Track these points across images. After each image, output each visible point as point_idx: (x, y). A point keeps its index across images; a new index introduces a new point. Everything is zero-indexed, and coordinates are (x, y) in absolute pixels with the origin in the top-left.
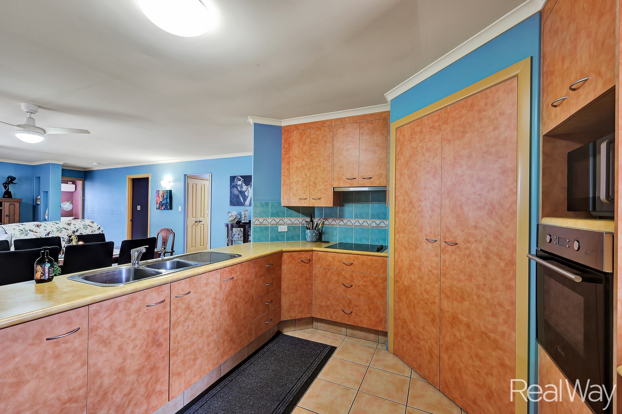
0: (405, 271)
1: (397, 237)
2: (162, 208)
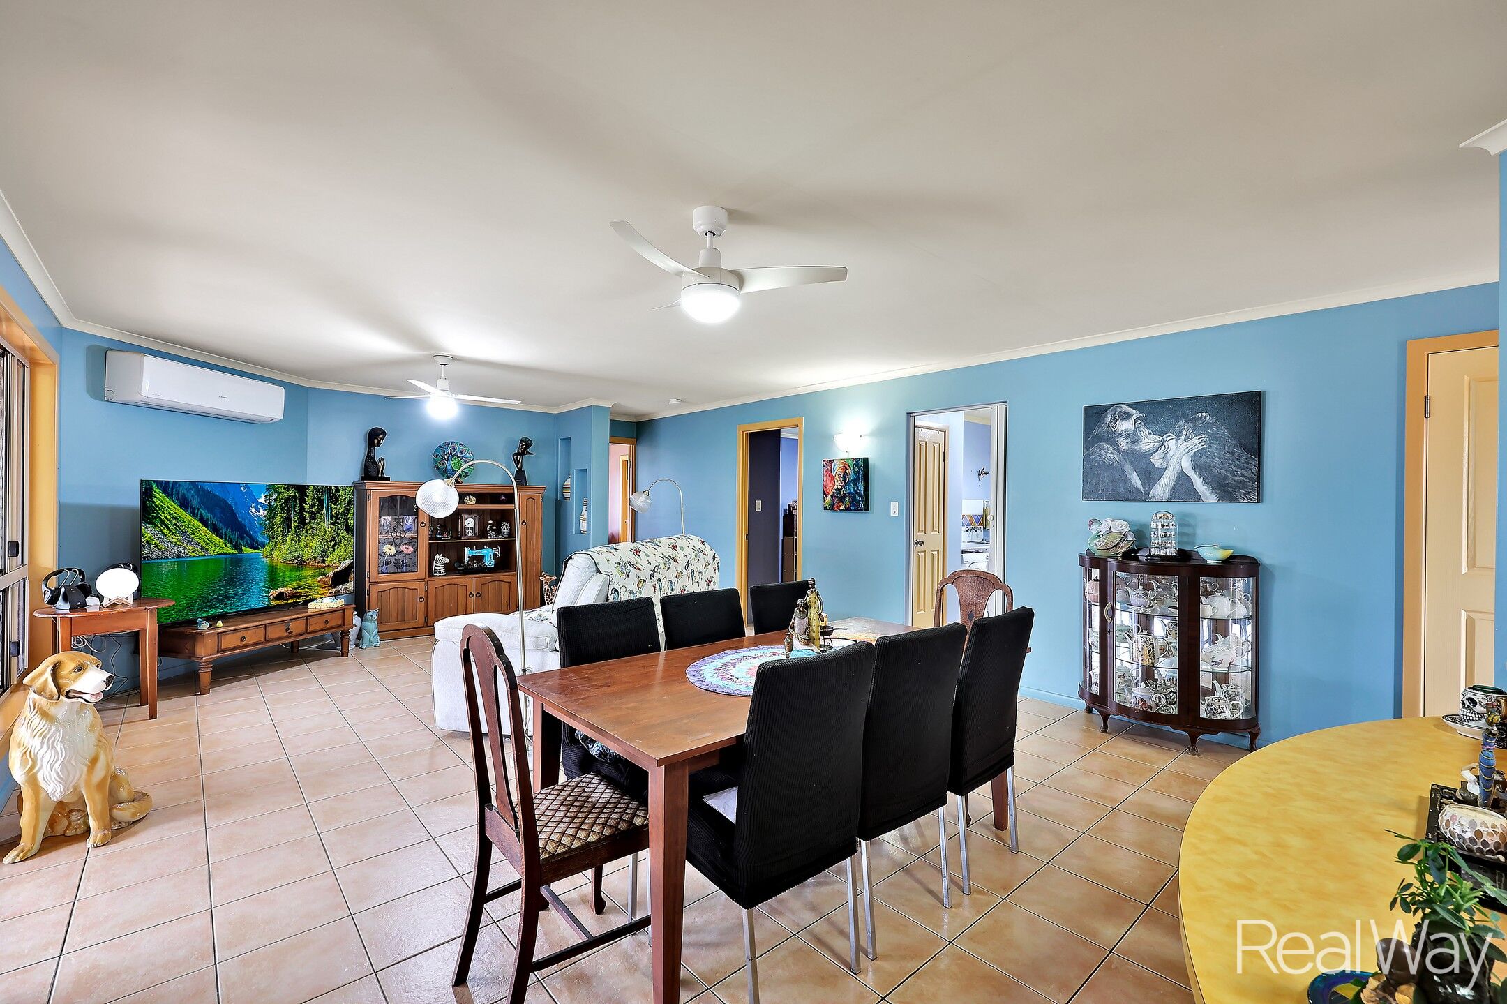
2: (842, 508)
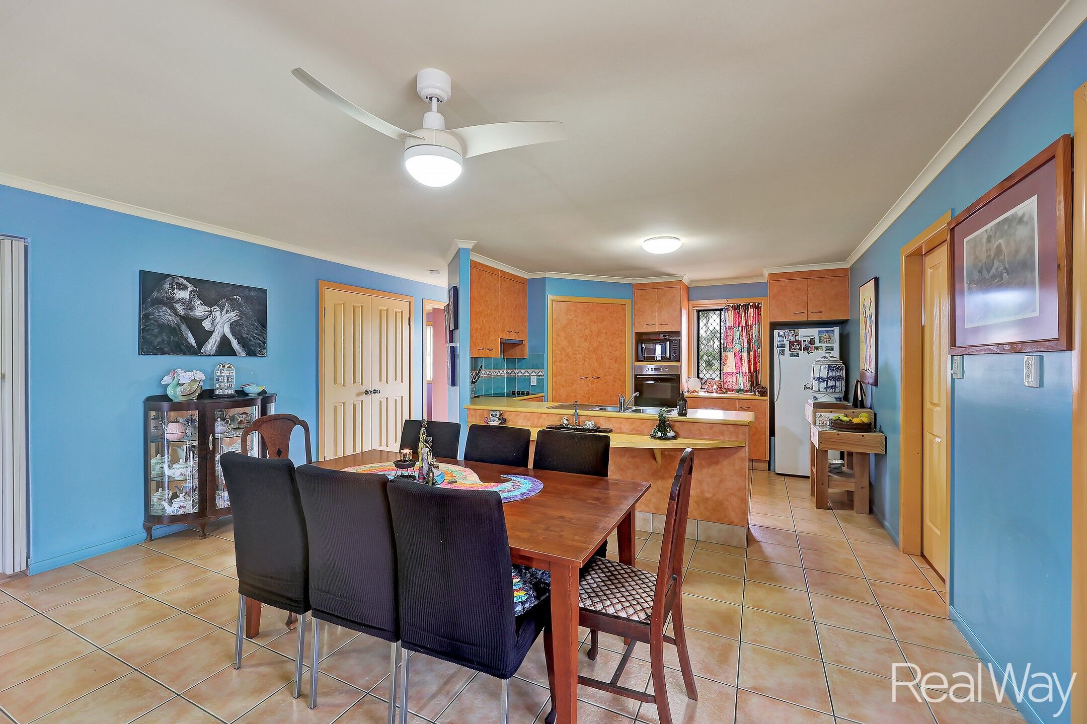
1: (555, 380)
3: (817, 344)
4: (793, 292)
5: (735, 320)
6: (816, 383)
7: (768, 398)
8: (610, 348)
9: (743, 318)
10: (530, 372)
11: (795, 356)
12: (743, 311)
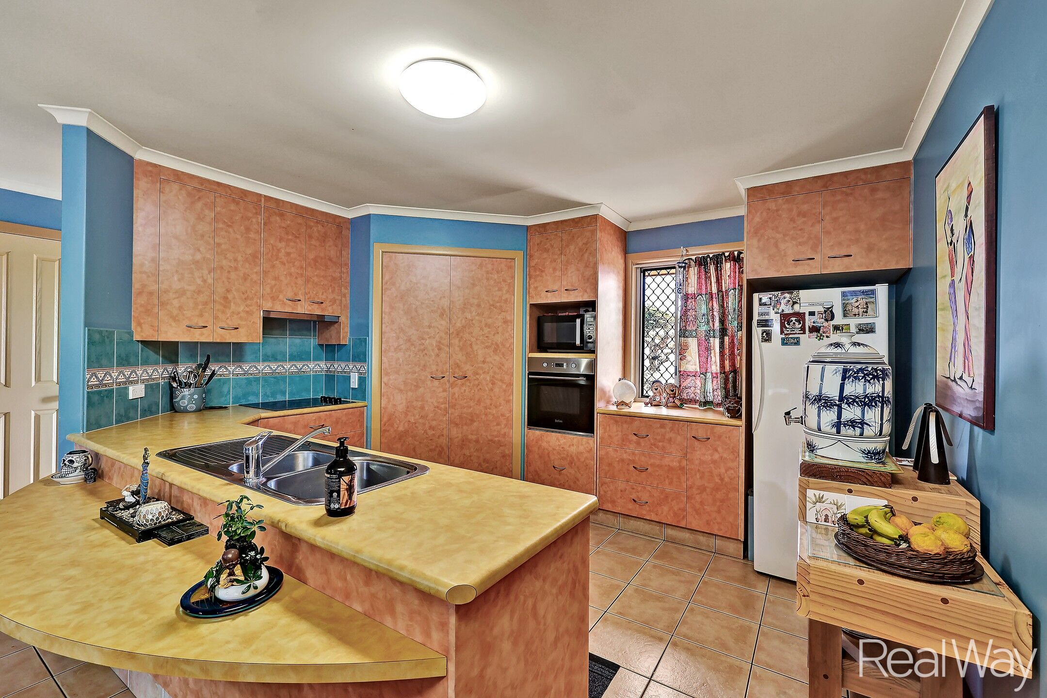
0: (400, 415)
1: (385, 379)
3: (839, 320)
4: (791, 220)
5: (699, 283)
6: (813, 410)
7: (742, 423)
8: (486, 330)
9: (714, 280)
10: (351, 367)
11: (792, 344)
12: (712, 268)
